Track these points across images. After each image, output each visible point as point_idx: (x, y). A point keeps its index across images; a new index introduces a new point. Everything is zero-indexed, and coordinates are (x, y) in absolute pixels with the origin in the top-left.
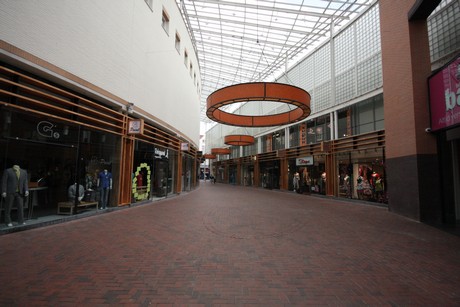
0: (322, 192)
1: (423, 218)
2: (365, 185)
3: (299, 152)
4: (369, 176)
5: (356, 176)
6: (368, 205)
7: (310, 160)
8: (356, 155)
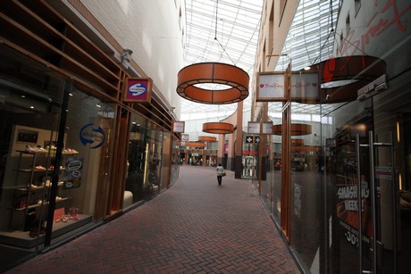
0: (200, 165)
5: (210, 160)
7: (197, 155)
8: (211, 154)
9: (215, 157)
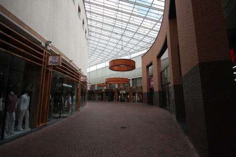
0: (128, 101)
1: (148, 104)
2: (139, 98)
3: (121, 89)
4: (139, 96)
5: (136, 97)
6: (140, 103)
7: (124, 92)
8: (136, 91)
9: (140, 94)
